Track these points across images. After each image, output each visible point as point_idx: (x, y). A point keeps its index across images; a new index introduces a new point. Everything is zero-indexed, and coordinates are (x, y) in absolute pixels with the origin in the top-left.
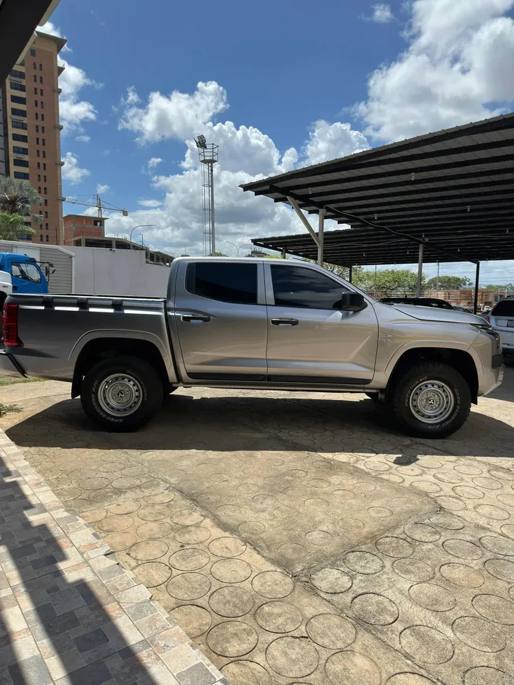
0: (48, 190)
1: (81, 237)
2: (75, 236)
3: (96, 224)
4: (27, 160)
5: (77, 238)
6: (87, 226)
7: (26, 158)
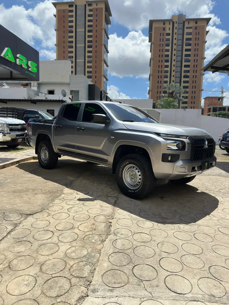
0: (196, 87)
1: (211, 107)
2: (208, 106)
3: (219, 100)
4: (189, 75)
5: (209, 107)
6: (215, 101)
7: (188, 74)
